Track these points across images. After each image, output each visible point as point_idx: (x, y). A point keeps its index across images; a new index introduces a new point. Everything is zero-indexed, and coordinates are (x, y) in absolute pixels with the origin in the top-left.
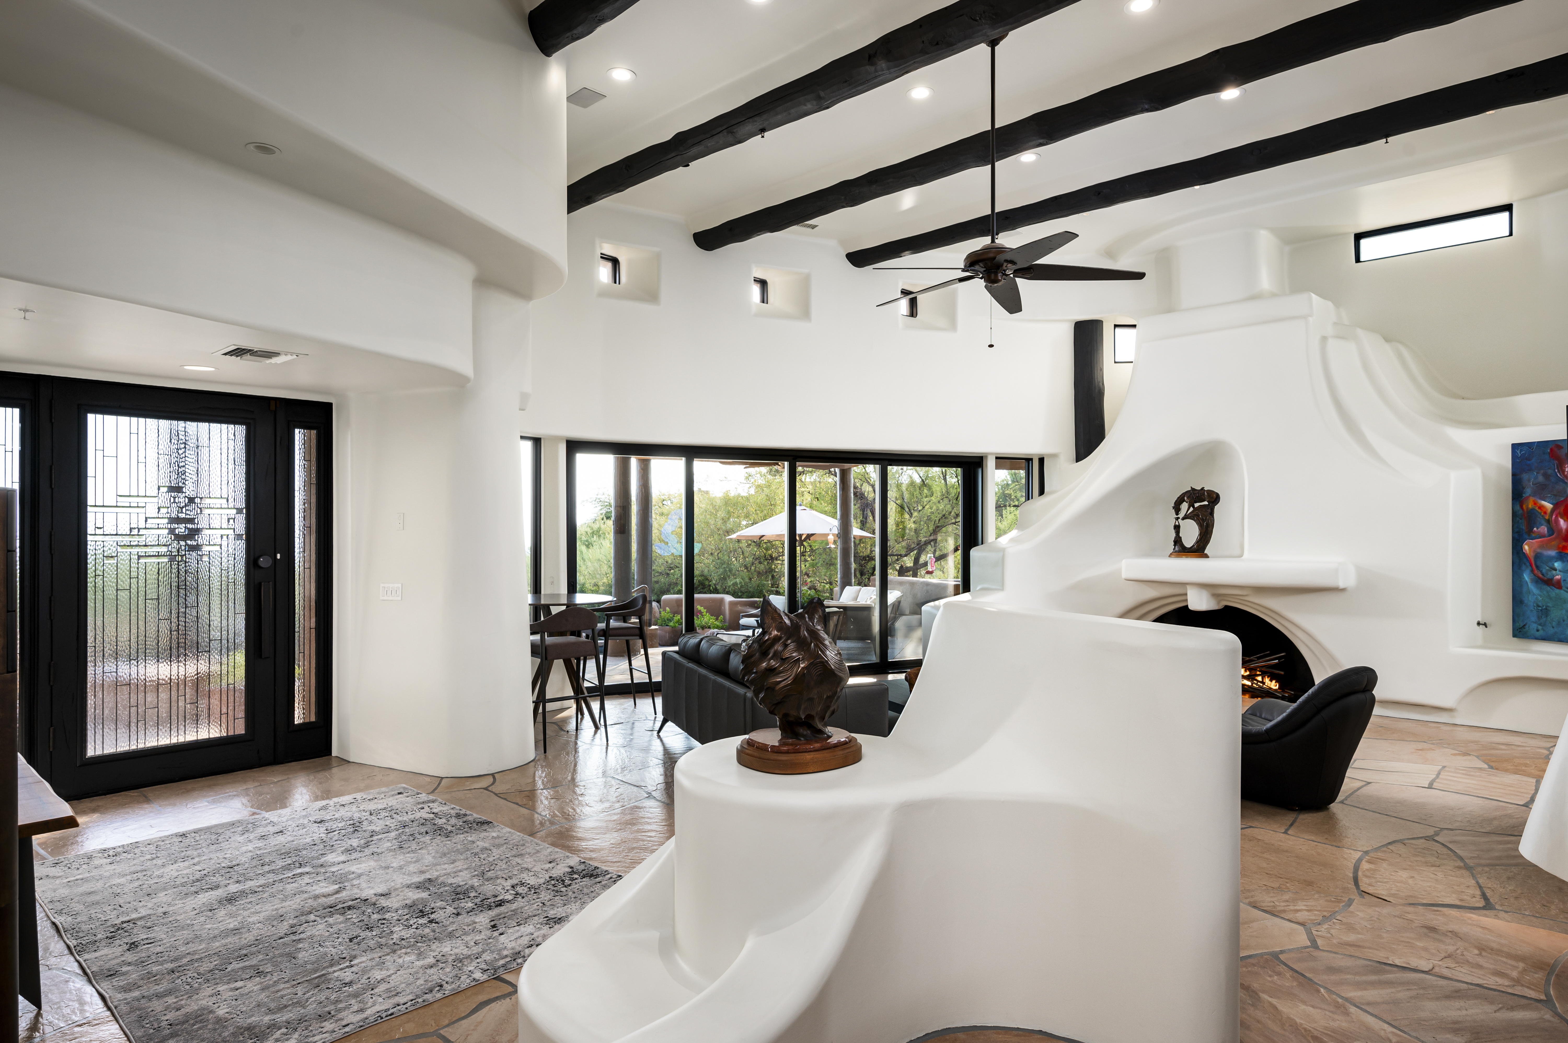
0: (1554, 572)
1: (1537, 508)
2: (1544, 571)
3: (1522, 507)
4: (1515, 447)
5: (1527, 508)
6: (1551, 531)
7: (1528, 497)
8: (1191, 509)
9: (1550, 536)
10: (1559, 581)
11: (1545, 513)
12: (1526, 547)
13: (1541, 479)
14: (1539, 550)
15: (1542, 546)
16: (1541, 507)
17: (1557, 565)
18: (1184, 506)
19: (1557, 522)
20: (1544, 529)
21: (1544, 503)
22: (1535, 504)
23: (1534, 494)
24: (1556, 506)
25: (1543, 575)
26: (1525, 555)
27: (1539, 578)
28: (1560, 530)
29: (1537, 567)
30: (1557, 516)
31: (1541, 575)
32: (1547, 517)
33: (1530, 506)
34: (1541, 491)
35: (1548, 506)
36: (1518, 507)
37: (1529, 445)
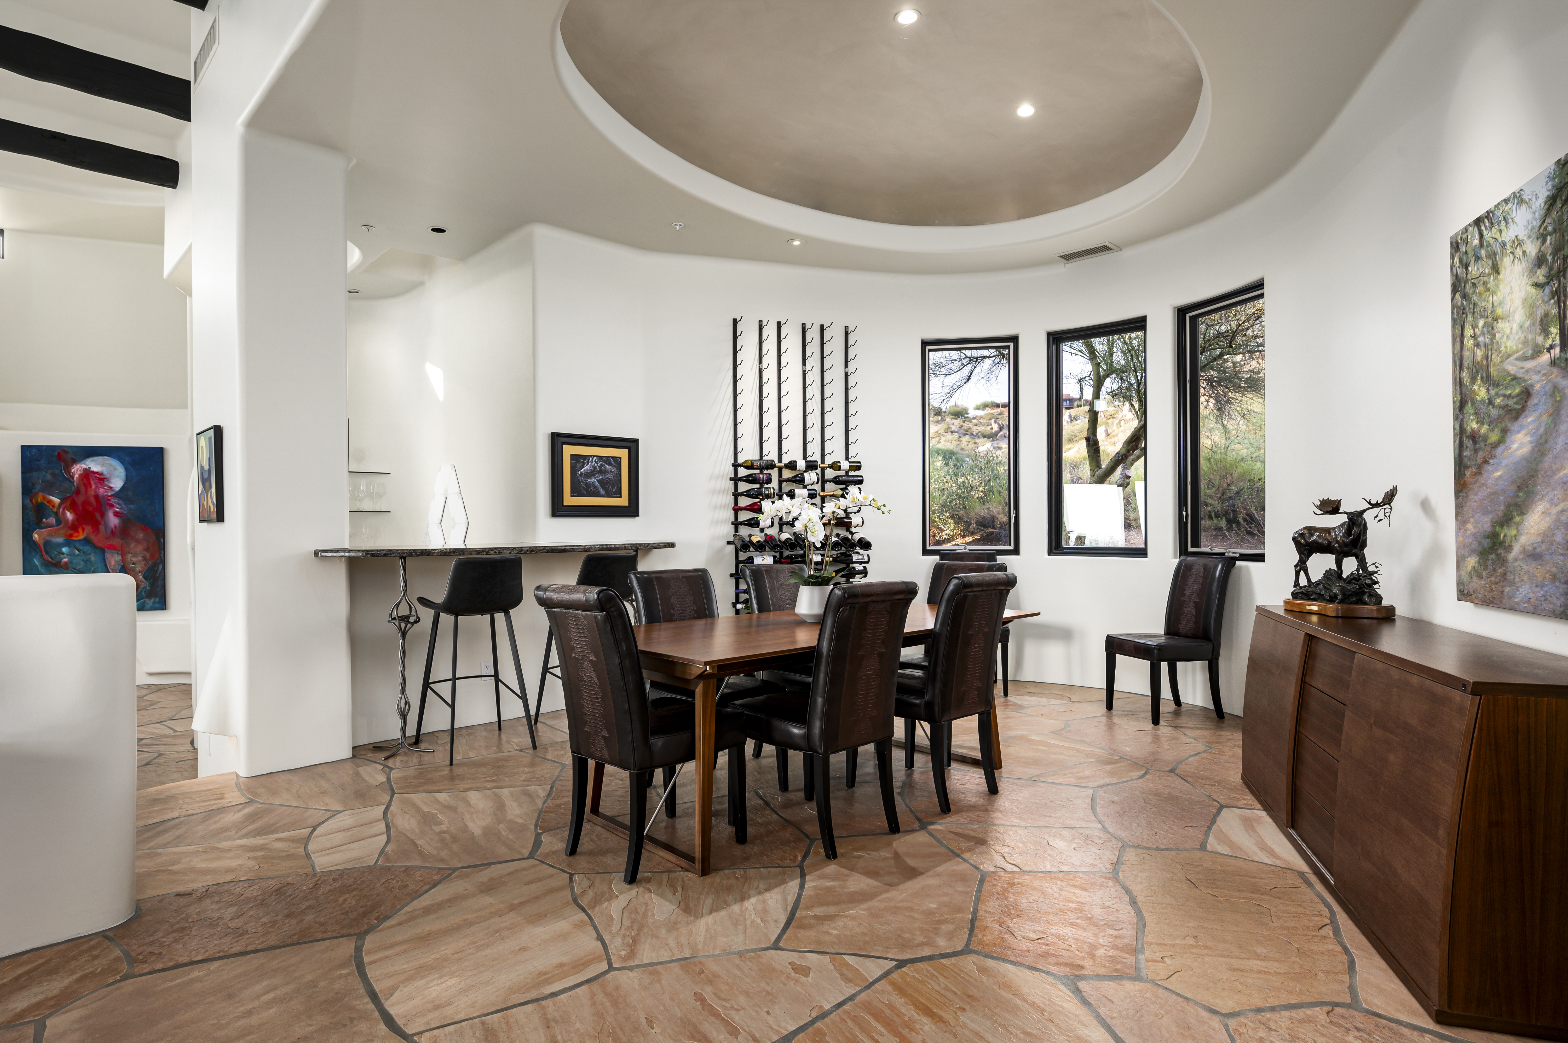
0: (62, 556)
1: (46, 503)
2: (53, 555)
3: (31, 501)
4: (24, 448)
5: (37, 502)
6: (59, 522)
7: (36, 494)
9: (57, 525)
10: (66, 563)
11: (53, 506)
12: (36, 536)
13: (49, 477)
14: (48, 538)
15: (50, 535)
16: (50, 502)
17: (64, 550)
19: (64, 514)
20: (52, 520)
21: (52, 498)
22: (44, 498)
23: (43, 490)
24: (63, 500)
25: (52, 559)
26: (35, 543)
27: (49, 562)
28: (67, 521)
29: (47, 553)
30: (64, 509)
31: (50, 559)
32: (55, 510)
33: (39, 500)
34: (49, 488)
35: (56, 500)
36: (28, 501)
37: (39, 448)
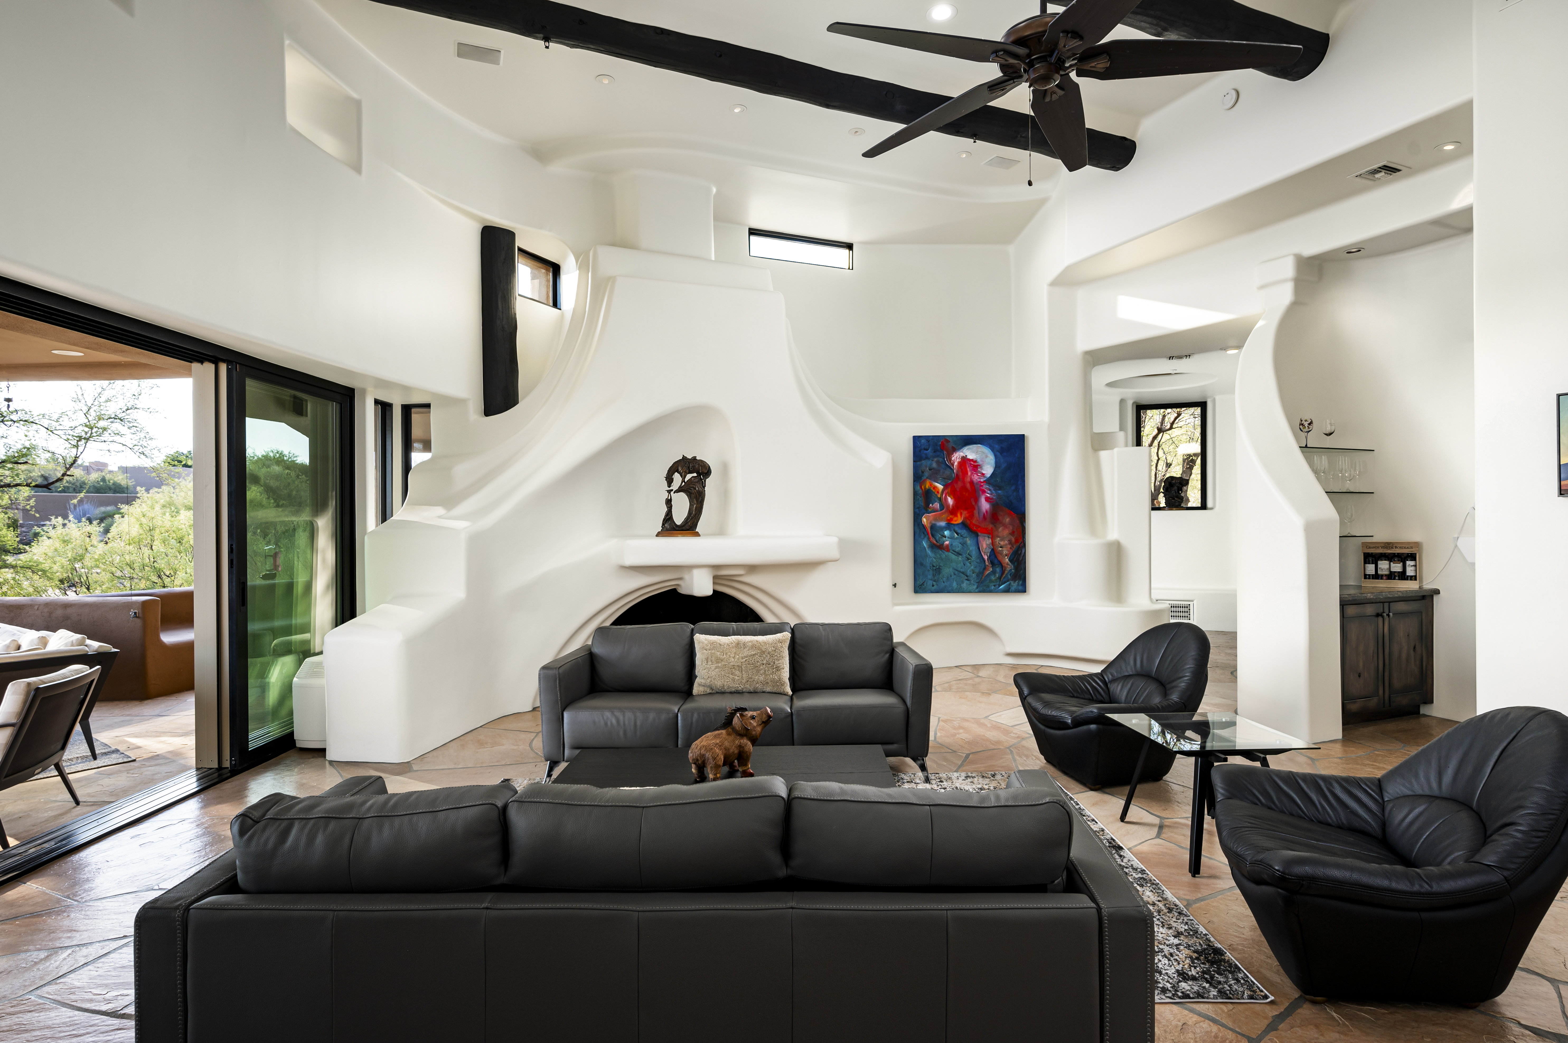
0: (944, 539)
1: (932, 489)
2: (937, 538)
3: (921, 487)
4: (916, 439)
5: (925, 488)
6: (942, 507)
7: (925, 480)
8: (683, 484)
9: (941, 510)
10: (947, 546)
11: (938, 492)
12: (924, 520)
13: (934, 465)
14: (933, 522)
15: (936, 519)
16: (935, 488)
17: (946, 533)
18: (677, 478)
19: (946, 499)
20: (937, 505)
21: (937, 484)
22: (931, 485)
23: (929, 478)
24: (946, 486)
25: (937, 541)
26: (924, 526)
27: (934, 544)
28: (948, 506)
29: (933, 536)
30: (946, 495)
31: (935, 542)
32: (939, 496)
33: (927, 487)
34: (935, 475)
35: (940, 487)
36: (918, 488)
37: (927, 438)
